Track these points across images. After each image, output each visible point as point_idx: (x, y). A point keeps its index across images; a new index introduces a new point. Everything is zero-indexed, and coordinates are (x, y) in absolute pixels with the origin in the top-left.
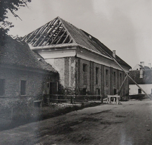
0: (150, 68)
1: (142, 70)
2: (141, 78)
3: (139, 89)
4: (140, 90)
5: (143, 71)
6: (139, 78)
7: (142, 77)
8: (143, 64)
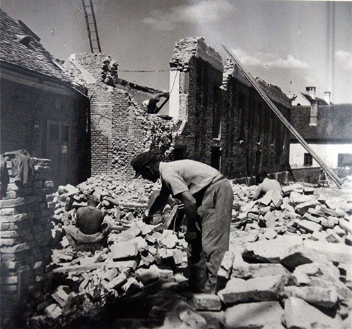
0: (329, 103)
1: (316, 106)
2: (313, 126)
3: (305, 154)
4: (308, 158)
5: (318, 108)
6: (308, 126)
7: (315, 125)
8: (313, 91)
